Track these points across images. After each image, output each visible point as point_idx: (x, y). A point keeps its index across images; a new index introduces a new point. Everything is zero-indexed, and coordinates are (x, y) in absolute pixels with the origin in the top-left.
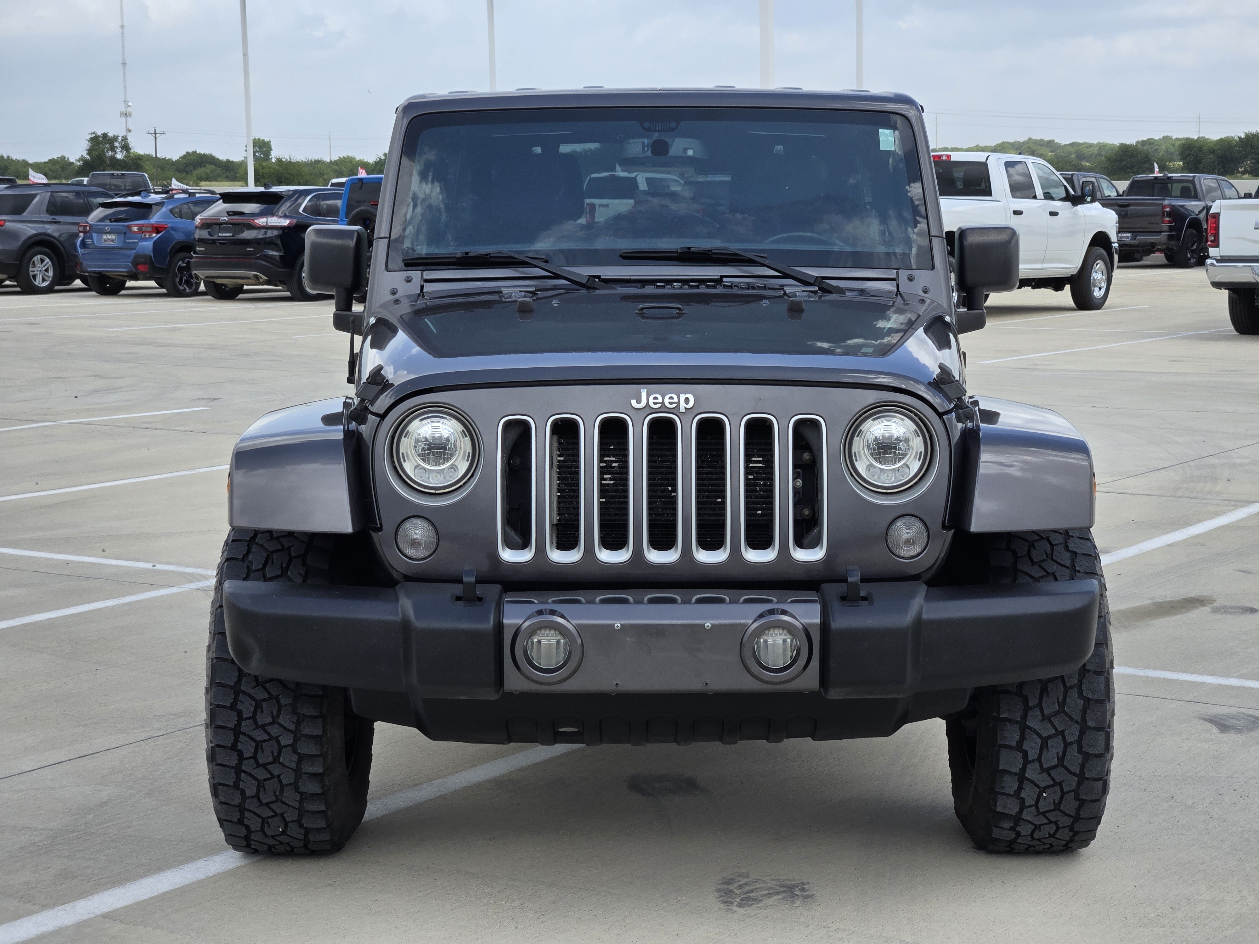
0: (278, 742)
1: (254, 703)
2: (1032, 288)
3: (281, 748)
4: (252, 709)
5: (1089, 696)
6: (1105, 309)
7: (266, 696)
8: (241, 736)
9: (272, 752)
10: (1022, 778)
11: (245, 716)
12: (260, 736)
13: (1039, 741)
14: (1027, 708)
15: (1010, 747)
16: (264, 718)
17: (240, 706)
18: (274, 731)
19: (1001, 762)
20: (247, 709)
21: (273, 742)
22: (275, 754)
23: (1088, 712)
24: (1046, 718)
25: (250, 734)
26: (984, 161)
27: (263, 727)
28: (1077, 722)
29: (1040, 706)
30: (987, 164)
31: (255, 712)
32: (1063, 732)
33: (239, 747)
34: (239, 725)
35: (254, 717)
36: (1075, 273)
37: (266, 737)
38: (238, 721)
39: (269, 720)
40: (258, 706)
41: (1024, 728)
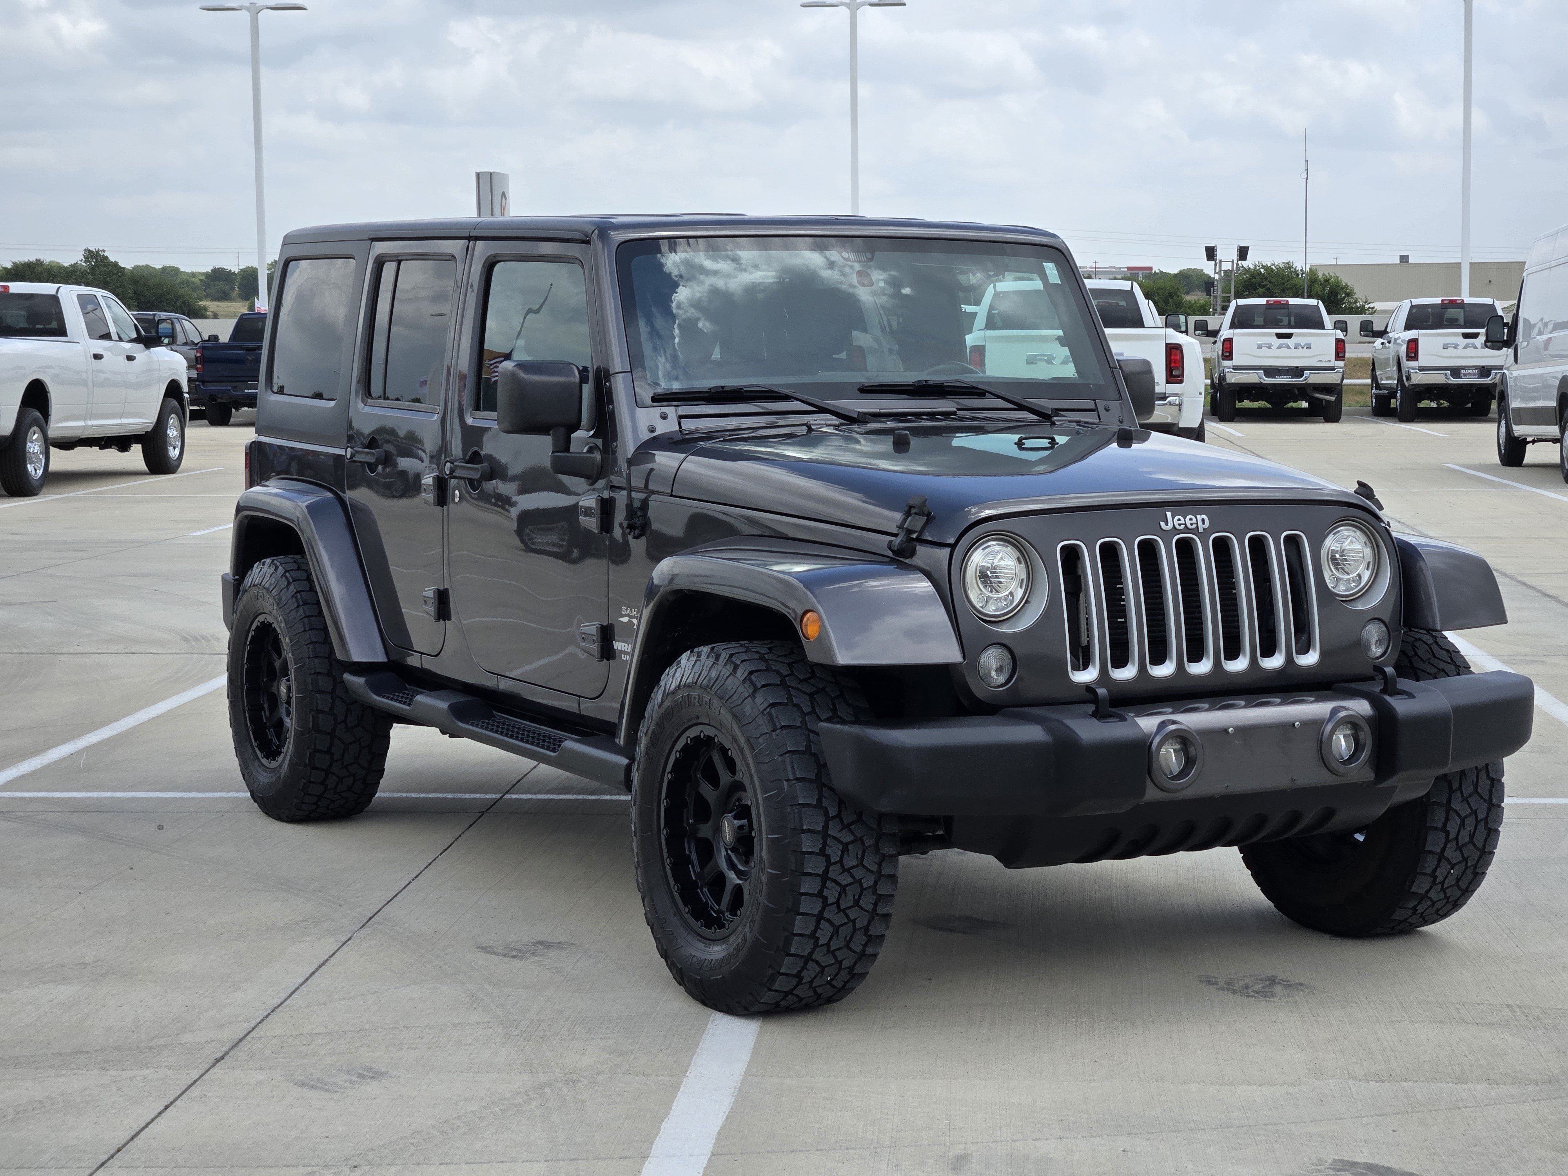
0: (861, 885)
1: (841, 847)
2: (100, 449)
3: (862, 890)
4: (839, 853)
5: (1494, 777)
6: (179, 473)
7: (852, 838)
8: (828, 882)
9: (854, 896)
10: (1441, 856)
11: (832, 861)
12: (845, 879)
13: (1459, 820)
14: (1451, 792)
15: (1436, 828)
16: (850, 862)
17: (828, 851)
18: (858, 873)
19: (1428, 843)
20: (834, 852)
21: (857, 885)
22: (856, 898)
23: (1493, 791)
24: (1465, 800)
25: (836, 879)
26: (54, 293)
27: (848, 870)
28: (1485, 800)
29: (1460, 788)
30: (58, 297)
31: (842, 857)
32: (1476, 810)
33: (825, 894)
34: (826, 871)
35: (841, 861)
36: (149, 429)
37: (850, 880)
38: (826, 866)
39: (855, 863)
40: (845, 850)
41: (1449, 809)
